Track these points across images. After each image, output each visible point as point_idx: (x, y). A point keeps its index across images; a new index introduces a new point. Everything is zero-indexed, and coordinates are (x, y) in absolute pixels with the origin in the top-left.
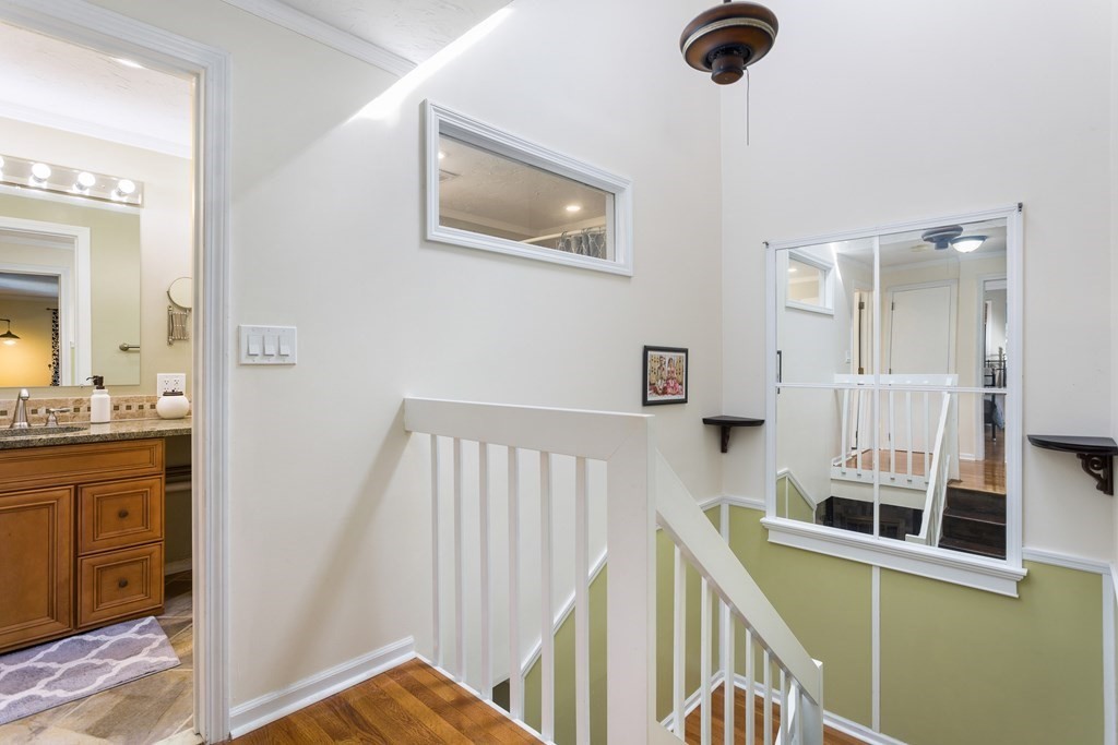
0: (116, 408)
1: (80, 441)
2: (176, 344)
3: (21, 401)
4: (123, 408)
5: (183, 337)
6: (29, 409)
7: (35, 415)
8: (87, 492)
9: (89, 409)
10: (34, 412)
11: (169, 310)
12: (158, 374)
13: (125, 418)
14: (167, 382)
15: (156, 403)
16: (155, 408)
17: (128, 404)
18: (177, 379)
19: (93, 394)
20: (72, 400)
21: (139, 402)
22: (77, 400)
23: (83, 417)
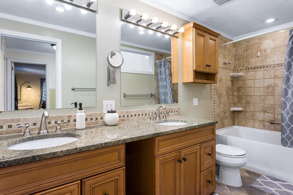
0: (86, 120)
1: (84, 150)
2: (111, 85)
3: (44, 118)
4: (89, 119)
5: (114, 82)
6: (47, 121)
7: (50, 125)
8: (88, 183)
9: (75, 121)
10: (49, 123)
11: (108, 68)
12: (104, 101)
13: (90, 125)
14: (107, 105)
15: (103, 117)
16: (102, 119)
17: (91, 117)
18: (111, 104)
19: (77, 113)
20: (66, 116)
21: (96, 116)
22: (69, 116)
23: (71, 125)
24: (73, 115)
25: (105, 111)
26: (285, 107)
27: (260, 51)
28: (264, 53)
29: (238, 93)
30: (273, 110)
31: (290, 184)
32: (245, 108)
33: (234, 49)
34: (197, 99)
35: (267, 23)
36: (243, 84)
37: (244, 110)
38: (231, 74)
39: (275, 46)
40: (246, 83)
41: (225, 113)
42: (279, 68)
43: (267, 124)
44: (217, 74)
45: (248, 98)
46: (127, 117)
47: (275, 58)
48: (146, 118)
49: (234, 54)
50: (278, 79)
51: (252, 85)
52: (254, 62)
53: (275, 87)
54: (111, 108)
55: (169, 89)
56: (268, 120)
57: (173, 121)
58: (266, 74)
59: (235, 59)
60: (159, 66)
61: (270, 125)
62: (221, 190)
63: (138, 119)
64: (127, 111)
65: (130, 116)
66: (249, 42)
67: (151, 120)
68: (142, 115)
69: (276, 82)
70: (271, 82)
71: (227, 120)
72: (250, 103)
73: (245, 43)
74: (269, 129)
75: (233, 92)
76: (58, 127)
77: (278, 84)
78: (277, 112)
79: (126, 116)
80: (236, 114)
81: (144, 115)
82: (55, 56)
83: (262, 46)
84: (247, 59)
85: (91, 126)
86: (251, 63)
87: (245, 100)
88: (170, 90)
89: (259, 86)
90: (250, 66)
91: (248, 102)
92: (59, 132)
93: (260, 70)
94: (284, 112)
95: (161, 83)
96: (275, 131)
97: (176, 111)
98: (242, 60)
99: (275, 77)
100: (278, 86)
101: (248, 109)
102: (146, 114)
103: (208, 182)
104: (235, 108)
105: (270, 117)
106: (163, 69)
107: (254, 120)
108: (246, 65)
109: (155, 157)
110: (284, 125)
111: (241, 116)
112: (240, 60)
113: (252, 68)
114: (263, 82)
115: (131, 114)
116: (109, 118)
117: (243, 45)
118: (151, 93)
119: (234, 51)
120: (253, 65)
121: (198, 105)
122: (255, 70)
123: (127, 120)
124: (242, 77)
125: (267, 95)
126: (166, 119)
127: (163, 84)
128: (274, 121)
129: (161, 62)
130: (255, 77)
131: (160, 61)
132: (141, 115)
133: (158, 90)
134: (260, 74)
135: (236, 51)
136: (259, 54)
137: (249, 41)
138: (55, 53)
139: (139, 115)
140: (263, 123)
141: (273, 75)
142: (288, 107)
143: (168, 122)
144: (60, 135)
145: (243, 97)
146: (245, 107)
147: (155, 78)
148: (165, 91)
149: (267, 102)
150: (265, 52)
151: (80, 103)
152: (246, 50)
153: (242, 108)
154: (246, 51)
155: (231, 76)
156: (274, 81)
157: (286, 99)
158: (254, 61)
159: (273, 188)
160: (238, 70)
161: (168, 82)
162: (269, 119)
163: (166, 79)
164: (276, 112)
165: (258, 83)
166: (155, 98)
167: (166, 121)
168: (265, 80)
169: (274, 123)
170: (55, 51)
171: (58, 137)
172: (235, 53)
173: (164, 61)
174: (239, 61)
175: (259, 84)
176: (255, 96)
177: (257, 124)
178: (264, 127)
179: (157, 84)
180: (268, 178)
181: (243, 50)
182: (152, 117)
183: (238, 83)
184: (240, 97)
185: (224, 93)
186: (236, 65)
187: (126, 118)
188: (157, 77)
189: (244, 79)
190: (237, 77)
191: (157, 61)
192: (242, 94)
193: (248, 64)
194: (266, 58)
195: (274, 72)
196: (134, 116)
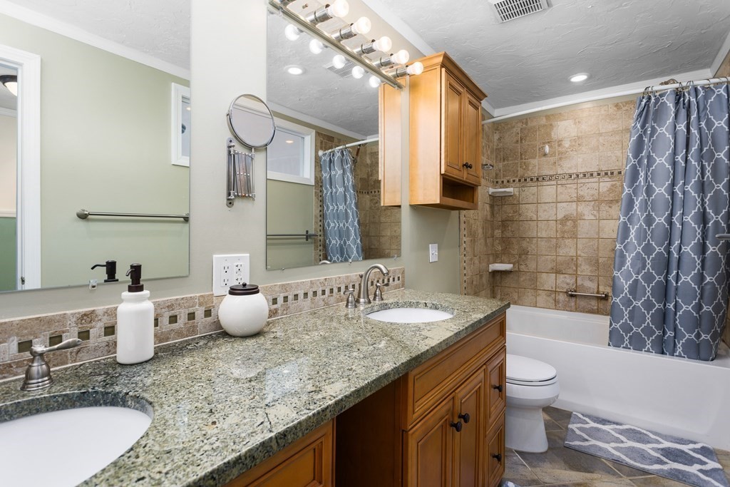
4: (165, 320)
11: (230, 147)
12: (214, 256)
13: (167, 339)
14: (226, 269)
15: (214, 307)
16: (210, 316)
17: (172, 313)
18: (239, 263)
19: (122, 301)
20: (73, 315)
21: (189, 307)
22: (85, 315)
23: (95, 350)
24: (100, 309)
25: (220, 288)
26: (622, 263)
27: (549, 142)
28: (557, 147)
29: (502, 232)
30: (574, 268)
31: (632, 427)
32: (517, 265)
33: (495, 135)
34: (437, 245)
35: (572, 82)
36: (514, 212)
37: (515, 269)
38: (491, 190)
39: (580, 134)
40: (520, 212)
41: (481, 276)
42: (587, 180)
43: (562, 297)
44: (477, 186)
45: (525, 244)
46: (284, 302)
47: (580, 160)
48: (332, 300)
49: (495, 147)
50: (583, 203)
51: (532, 214)
52: (537, 166)
53: (579, 221)
54: (239, 278)
55: (353, 222)
56: (565, 290)
57: (402, 307)
58: (561, 193)
59: (497, 157)
60: (328, 164)
61: (567, 299)
62: (511, 468)
63: (313, 306)
64: (283, 285)
65: (291, 297)
66: (526, 123)
67: (347, 306)
68: (324, 293)
69: (580, 209)
70: (570, 209)
71: (484, 292)
72: (527, 253)
73: (520, 125)
74: (566, 308)
75: (493, 230)
76: (37, 367)
77: (584, 215)
78: (582, 272)
79: (280, 301)
80: (498, 278)
81: (327, 292)
82: (15, 118)
83: (553, 134)
84: (522, 159)
85: (174, 345)
86: (530, 168)
87: (516, 247)
88: (356, 223)
89: (546, 218)
90: (529, 174)
91: (524, 253)
92: (38, 390)
93: (548, 183)
94: (619, 274)
95: (331, 208)
96: (578, 311)
97: (396, 279)
98: (512, 160)
99: (579, 200)
100: (583, 218)
101: (523, 268)
102: (332, 291)
103: (495, 459)
104: (497, 265)
105: (568, 284)
106: (337, 172)
107: (536, 289)
108: (521, 172)
109: (407, 432)
110: (618, 301)
111: (508, 281)
112: (508, 160)
113: (532, 180)
114: (555, 209)
115: (296, 293)
116: (235, 311)
117: (514, 127)
118: (307, 232)
119: (495, 140)
120: (534, 172)
121: (437, 260)
122: (539, 184)
123: (285, 312)
124: (511, 198)
125: (563, 237)
126: (382, 299)
127: (337, 210)
128: (575, 292)
129: (333, 155)
130: (539, 197)
131: (330, 151)
132: (319, 293)
133: (324, 225)
134: (548, 191)
135: (499, 139)
136: (547, 149)
137: (527, 119)
138: (14, 108)
139: (315, 293)
140: (553, 296)
141: (576, 195)
142: (628, 264)
143: (389, 308)
144: (47, 406)
145: (514, 241)
146: (518, 262)
147: (316, 193)
148: (341, 225)
149: (562, 252)
150: (559, 145)
151: (132, 267)
152: (521, 140)
153: (512, 265)
154: (521, 142)
155: (490, 195)
156: (577, 207)
157: (624, 247)
158: (537, 164)
159: (609, 443)
160: (503, 182)
161: (350, 204)
162: (566, 288)
163: (345, 196)
164: (579, 273)
165: (545, 211)
166: (315, 242)
167: (385, 307)
168: (558, 204)
169: (575, 296)
170: (14, 99)
171: (38, 411)
172: (498, 145)
173: (342, 152)
174: (506, 162)
175: (546, 213)
176: (539, 239)
177: (542, 298)
178: (556, 305)
179: (320, 208)
180: (587, 420)
181: (515, 140)
182: (350, 299)
183: (503, 209)
184: (506, 242)
185: (480, 231)
186: (500, 170)
187: (282, 305)
188: (321, 191)
189: (515, 202)
190: (502, 197)
191: (321, 153)
192: (510, 233)
193: (525, 169)
194: (561, 159)
195: (577, 189)
196: (301, 296)
